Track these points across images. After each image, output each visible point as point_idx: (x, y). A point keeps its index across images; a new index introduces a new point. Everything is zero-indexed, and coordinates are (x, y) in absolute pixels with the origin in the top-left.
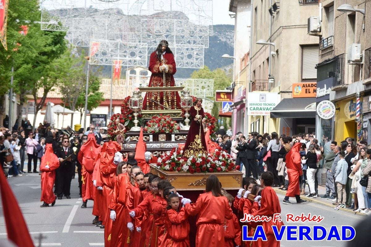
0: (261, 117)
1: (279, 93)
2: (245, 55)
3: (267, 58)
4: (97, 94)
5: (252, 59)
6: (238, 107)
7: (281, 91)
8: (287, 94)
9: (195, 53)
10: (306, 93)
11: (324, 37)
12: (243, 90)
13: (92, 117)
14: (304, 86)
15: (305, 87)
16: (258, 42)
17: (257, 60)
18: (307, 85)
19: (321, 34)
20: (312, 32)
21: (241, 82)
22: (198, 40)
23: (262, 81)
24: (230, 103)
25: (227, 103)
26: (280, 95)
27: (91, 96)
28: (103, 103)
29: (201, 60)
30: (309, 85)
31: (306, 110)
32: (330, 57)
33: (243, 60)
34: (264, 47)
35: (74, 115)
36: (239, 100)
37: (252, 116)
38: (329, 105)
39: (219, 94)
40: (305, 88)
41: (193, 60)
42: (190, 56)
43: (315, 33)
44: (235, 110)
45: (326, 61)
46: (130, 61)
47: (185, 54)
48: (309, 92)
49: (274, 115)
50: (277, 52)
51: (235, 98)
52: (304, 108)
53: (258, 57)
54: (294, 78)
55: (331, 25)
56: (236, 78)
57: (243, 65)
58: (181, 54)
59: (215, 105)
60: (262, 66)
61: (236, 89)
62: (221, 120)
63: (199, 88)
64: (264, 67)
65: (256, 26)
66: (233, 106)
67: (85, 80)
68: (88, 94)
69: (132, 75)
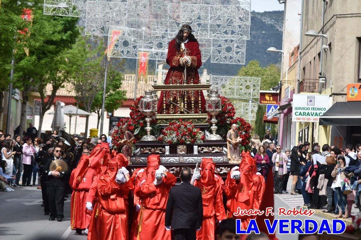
0: (311, 123)
1: (330, 96)
2: (295, 48)
3: (318, 53)
4: (119, 93)
5: (302, 54)
6: (286, 111)
7: (333, 92)
8: (340, 97)
9: (235, 46)
12: (291, 92)
14: (360, 87)
16: (307, 33)
17: (308, 54)
21: (289, 82)
22: (237, 30)
23: (312, 81)
24: (276, 107)
25: (273, 107)
26: (331, 98)
27: (111, 95)
29: (242, 54)
33: (292, 55)
34: (316, 40)
35: (90, 118)
36: (287, 103)
37: (300, 123)
39: (263, 95)
41: (233, 54)
42: (229, 49)
44: (282, 115)
46: (157, 54)
47: (223, 47)
49: (324, 122)
50: (330, 45)
51: (282, 100)
53: (308, 51)
54: (350, 77)
56: (284, 77)
57: (292, 60)
58: (219, 46)
59: (260, 108)
60: (312, 62)
61: (283, 88)
62: (268, 127)
63: (243, 87)
64: (314, 63)
65: (307, 14)
66: (279, 110)
67: (103, 76)
68: (106, 93)
69: (165, 71)
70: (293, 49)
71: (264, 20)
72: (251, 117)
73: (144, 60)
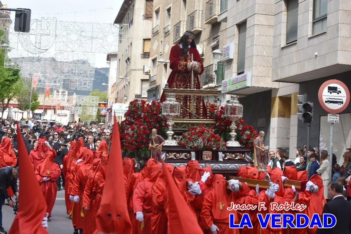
2: (114, 84)
3: (124, 86)
4: (37, 103)
5: (117, 86)
6: (110, 111)
9: (88, 82)
12: (112, 103)
13: (34, 114)
16: (119, 77)
19: (150, 74)
20: (145, 72)
21: (111, 98)
23: (121, 98)
24: (105, 109)
27: (33, 103)
28: (39, 107)
29: (91, 86)
33: (113, 87)
34: (123, 80)
35: (24, 114)
36: (110, 108)
39: (100, 104)
41: (87, 86)
42: (85, 84)
43: (147, 73)
44: (108, 113)
46: (53, 86)
47: (83, 83)
50: (129, 82)
51: (108, 106)
53: (120, 85)
55: (156, 69)
56: (109, 96)
57: (113, 89)
58: (81, 83)
59: (98, 110)
60: (121, 90)
61: (108, 102)
62: (102, 118)
63: (91, 101)
64: (122, 90)
65: (119, 69)
66: (107, 111)
67: (30, 95)
68: (31, 103)
69: (57, 93)
70: (113, 84)
71: (101, 72)
72: (95, 114)
73: (48, 88)
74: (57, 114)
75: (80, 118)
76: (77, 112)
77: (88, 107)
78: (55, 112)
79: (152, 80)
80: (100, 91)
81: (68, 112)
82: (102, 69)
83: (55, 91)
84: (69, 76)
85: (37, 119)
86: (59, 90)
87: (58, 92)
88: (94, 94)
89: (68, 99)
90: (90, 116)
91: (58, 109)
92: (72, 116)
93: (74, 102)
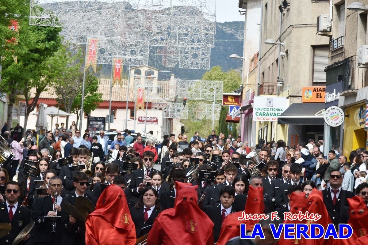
0: (270, 123)
1: (287, 98)
2: (255, 55)
3: (276, 59)
4: (95, 95)
5: (262, 60)
6: (246, 111)
7: (290, 95)
8: (296, 98)
9: (201, 53)
10: (317, 97)
11: (334, 37)
12: (252, 94)
14: (314, 90)
15: (316, 91)
16: (266, 42)
17: (267, 60)
18: (319, 89)
19: (331, 34)
20: (321, 31)
21: (249, 85)
22: (203, 38)
23: (270, 84)
24: (237, 108)
25: (235, 108)
26: (288, 100)
29: (208, 60)
30: (320, 89)
31: (317, 116)
32: (340, 59)
33: (252, 61)
34: (274, 47)
35: (70, 118)
36: (248, 104)
37: (260, 122)
38: (338, 112)
39: (226, 97)
40: (315, 93)
41: (199, 60)
42: (195, 56)
43: (325, 33)
44: (243, 115)
45: (336, 63)
46: (130, 60)
47: (190, 54)
48: (321, 97)
49: (282, 121)
50: (287, 52)
51: (243, 101)
52: (314, 113)
53: (267, 58)
54: (305, 81)
55: (343, 24)
56: (245, 80)
57: (252, 66)
58: (186, 53)
59: (223, 109)
60: (271, 67)
61: (244, 92)
62: (230, 126)
63: (208, 90)
64: (273, 68)
65: (266, 24)
66: (241, 110)
67: (82, 80)
68: (85, 95)
69: (137, 75)
70: (253, 56)
71: (224, 30)
72: (215, 117)
73: (118, 66)
74: (137, 118)
75: (183, 125)
76: (179, 113)
77: (200, 103)
78: (132, 115)
79: (335, 47)
80: (225, 69)
81: (159, 115)
82: (226, 23)
83: (133, 72)
84: (162, 40)
85: (97, 129)
86: (141, 69)
87: (138, 72)
88: (213, 76)
89: (159, 86)
90: (204, 121)
91: (140, 108)
92: (168, 121)
93: (172, 94)
